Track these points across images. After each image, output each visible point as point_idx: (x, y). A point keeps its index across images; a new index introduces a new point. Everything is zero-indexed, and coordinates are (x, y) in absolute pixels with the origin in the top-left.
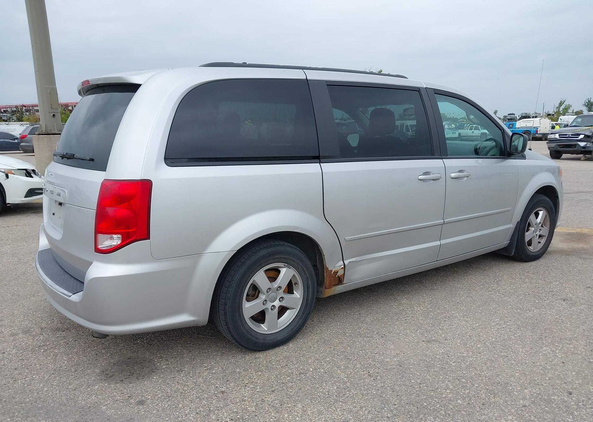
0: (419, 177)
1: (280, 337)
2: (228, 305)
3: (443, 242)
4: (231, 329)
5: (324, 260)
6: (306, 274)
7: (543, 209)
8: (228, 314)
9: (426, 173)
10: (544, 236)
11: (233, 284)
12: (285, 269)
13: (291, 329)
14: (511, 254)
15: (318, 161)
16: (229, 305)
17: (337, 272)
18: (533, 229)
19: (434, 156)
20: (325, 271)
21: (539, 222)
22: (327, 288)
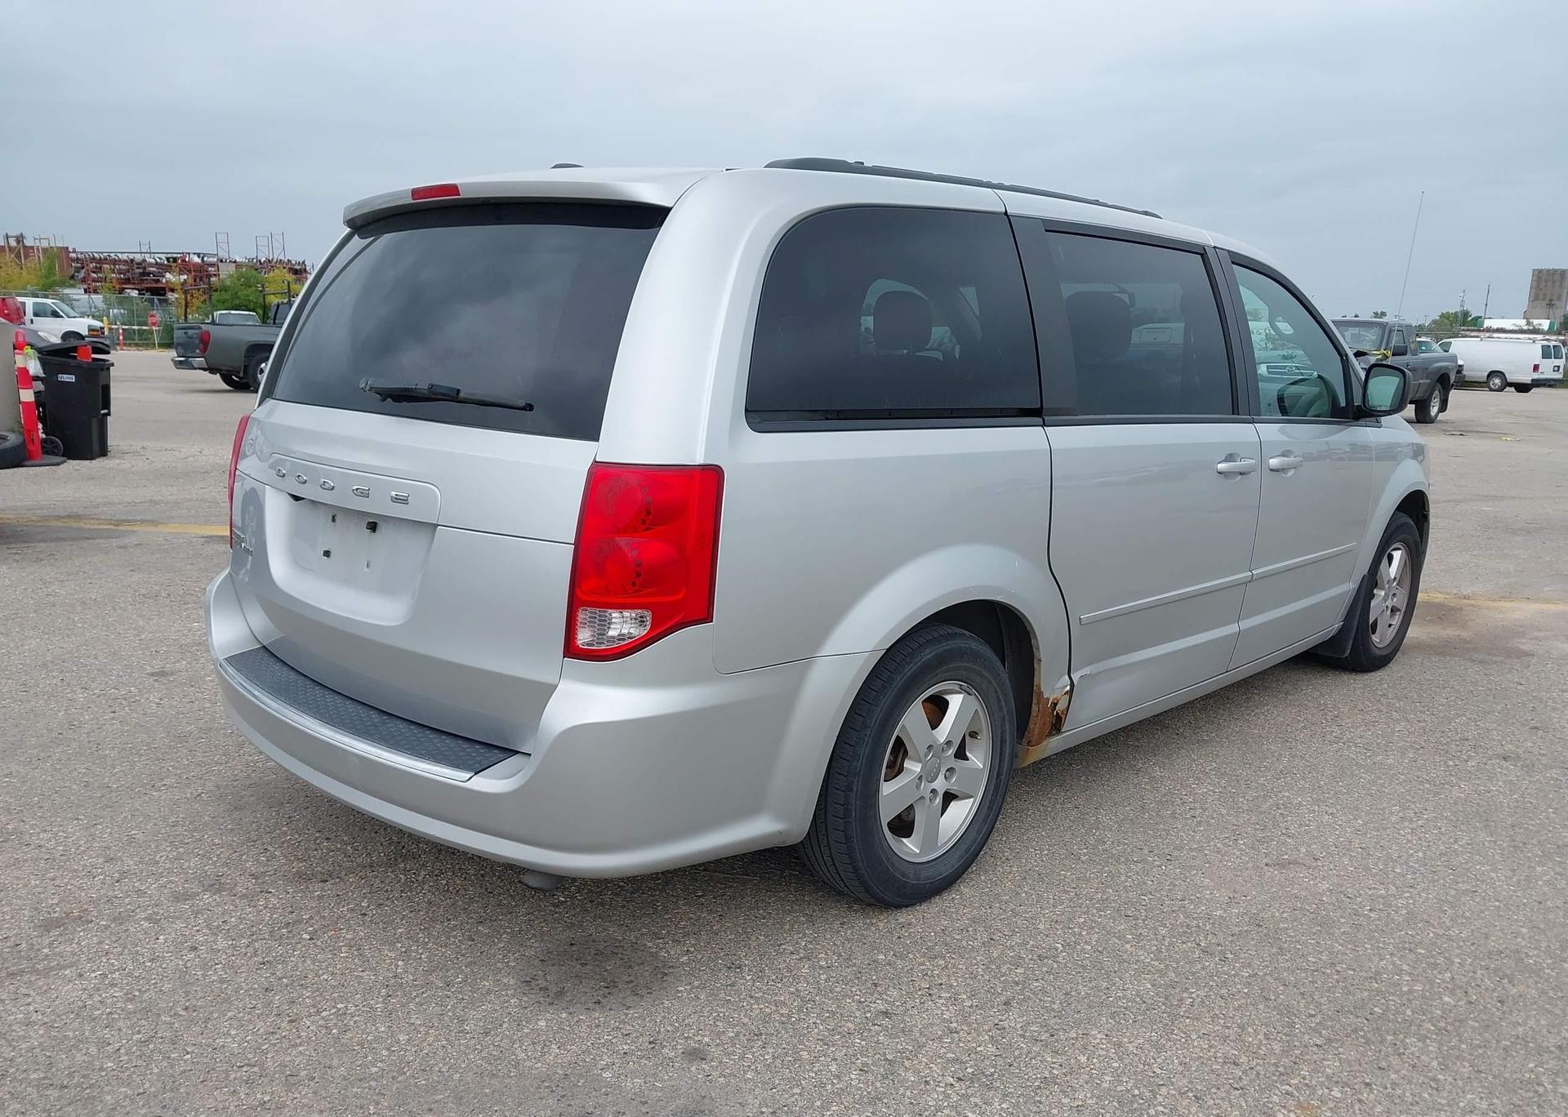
0: (1220, 466)
1: (946, 870)
2: (855, 789)
3: (1246, 624)
4: (857, 852)
5: (1036, 673)
6: (1001, 708)
7: (1400, 547)
8: (854, 813)
9: (1230, 458)
10: (1400, 610)
11: (866, 735)
12: (962, 696)
13: (966, 849)
14: (1344, 654)
15: (1040, 420)
16: (857, 790)
17: (1056, 704)
18: (1383, 593)
19: (1238, 414)
20: (1035, 701)
21: (1393, 577)
22: (1032, 743)
